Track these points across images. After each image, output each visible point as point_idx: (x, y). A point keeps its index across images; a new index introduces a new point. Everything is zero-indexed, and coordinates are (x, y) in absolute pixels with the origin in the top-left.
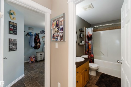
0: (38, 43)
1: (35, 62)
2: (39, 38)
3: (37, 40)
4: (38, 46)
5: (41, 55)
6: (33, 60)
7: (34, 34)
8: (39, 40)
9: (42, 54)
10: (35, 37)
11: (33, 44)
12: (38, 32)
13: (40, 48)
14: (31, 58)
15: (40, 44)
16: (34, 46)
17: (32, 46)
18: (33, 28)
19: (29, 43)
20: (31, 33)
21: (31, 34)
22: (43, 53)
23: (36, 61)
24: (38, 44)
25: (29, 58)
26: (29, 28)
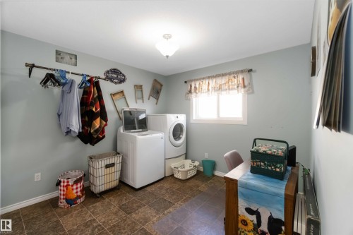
0: (98, 119)
1: (82, 199)
2: (100, 97)
3: (92, 104)
4: (96, 131)
5: (108, 166)
6: (76, 191)
7: (78, 80)
8: (103, 107)
9: (113, 165)
10: (86, 93)
11: (76, 124)
12: (97, 72)
13: (104, 137)
14: (68, 185)
15: (106, 121)
16: (77, 131)
17: (69, 132)
18: (76, 56)
19: (59, 116)
20: (64, 73)
21: (64, 77)
22: (117, 160)
23: (90, 195)
24: (97, 123)
25: (58, 184)
26: (58, 53)
